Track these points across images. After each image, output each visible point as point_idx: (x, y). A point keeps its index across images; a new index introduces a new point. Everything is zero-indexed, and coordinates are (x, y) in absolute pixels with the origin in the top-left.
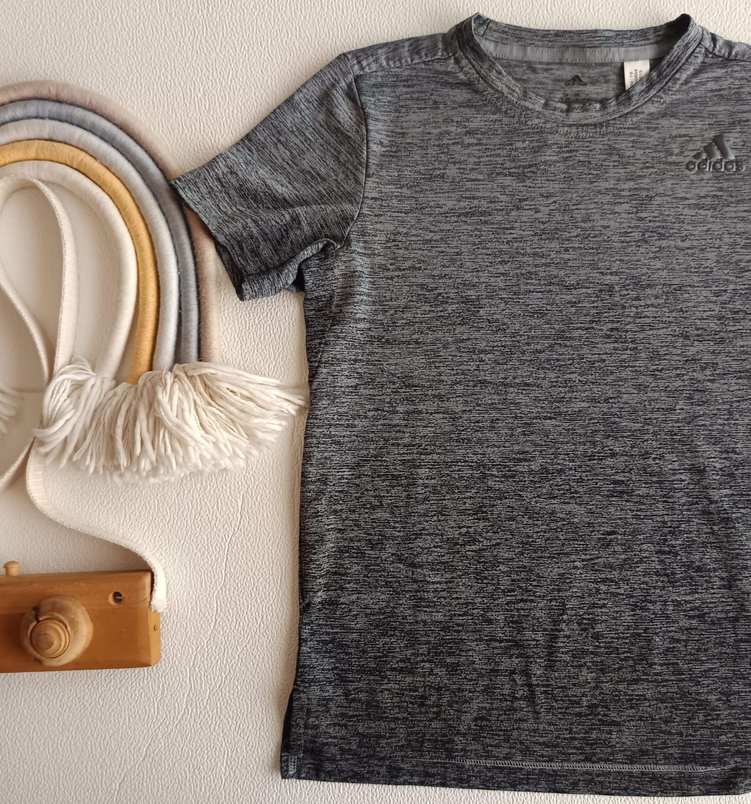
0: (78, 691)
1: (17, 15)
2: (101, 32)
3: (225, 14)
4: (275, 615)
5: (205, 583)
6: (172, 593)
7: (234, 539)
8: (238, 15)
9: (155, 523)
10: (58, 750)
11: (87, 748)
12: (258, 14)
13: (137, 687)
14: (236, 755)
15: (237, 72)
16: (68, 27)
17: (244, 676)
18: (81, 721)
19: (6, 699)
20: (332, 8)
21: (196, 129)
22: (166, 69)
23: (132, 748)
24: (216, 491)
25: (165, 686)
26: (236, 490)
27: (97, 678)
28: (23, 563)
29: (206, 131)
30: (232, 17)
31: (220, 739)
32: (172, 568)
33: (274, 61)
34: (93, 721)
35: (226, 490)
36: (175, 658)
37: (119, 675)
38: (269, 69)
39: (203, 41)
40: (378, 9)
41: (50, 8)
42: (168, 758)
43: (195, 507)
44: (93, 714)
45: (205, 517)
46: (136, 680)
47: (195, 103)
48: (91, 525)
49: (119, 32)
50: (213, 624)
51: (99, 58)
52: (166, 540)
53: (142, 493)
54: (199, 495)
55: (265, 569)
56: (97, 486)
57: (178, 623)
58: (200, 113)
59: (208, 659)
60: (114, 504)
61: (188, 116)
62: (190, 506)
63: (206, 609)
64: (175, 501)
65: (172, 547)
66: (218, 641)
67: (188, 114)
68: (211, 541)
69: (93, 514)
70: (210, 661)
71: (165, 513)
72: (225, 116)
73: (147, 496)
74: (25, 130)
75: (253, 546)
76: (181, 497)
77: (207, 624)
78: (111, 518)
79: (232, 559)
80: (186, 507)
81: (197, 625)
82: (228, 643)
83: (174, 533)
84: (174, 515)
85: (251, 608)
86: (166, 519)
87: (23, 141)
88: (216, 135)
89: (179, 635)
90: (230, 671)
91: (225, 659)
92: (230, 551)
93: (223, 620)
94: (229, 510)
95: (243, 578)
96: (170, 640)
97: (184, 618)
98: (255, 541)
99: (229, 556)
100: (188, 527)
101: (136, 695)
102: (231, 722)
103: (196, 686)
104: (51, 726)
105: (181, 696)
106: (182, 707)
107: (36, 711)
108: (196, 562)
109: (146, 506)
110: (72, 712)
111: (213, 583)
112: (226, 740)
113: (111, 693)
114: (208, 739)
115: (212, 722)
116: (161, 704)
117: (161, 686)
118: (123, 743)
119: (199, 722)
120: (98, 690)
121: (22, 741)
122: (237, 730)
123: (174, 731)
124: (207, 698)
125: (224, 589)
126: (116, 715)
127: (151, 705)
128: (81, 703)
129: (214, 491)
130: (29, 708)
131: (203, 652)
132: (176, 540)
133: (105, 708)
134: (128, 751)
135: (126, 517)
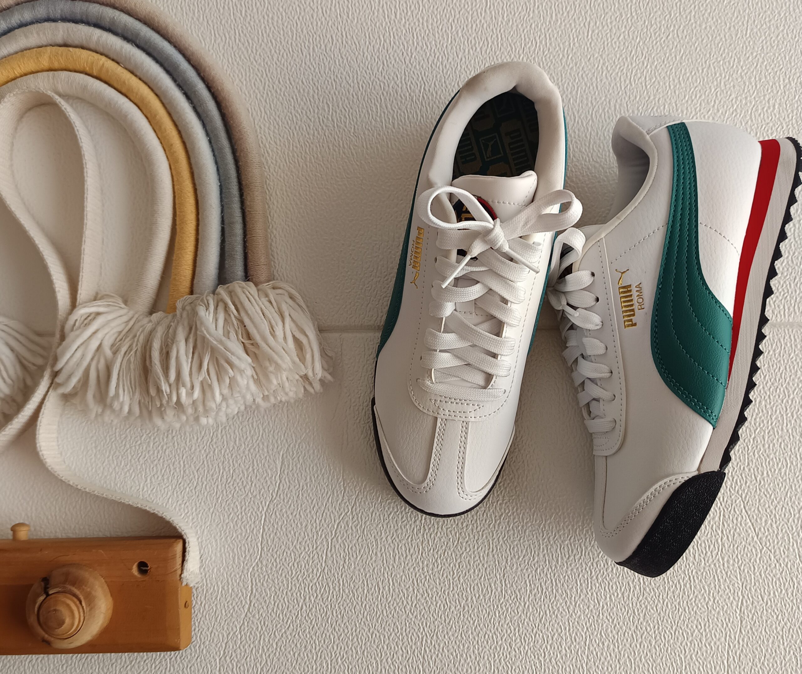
4: (320, 596)
5: (238, 558)
7: (271, 506)
9: (180, 488)
21: (230, 38)
24: (252, 450)
27: (111, 670)
29: (243, 40)
35: (263, 449)
36: (202, 646)
37: (136, 666)
43: (227, 469)
45: (238, 481)
47: (229, 8)
50: (247, 606)
52: (192, 508)
53: (165, 453)
54: (232, 455)
55: (308, 542)
56: (114, 446)
57: (207, 606)
58: (235, 20)
59: (242, 647)
60: (132, 466)
61: (221, 23)
62: (221, 468)
63: (239, 589)
64: (203, 462)
65: (200, 516)
66: (253, 626)
67: (221, 20)
68: (245, 509)
69: (108, 477)
70: (243, 650)
71: (192, 476)
72: (264, 23)
73: (171, 456)
74: (35, 35)
75: (294, 514)
76: (210, 457)
77: (240, 607)
78: (129, 482)
79: (269, 529)
80: (217, 470)
81: (228, 606)
82: (264, 629)
83: (202, 499)
84: (202, 478)
85: (291, 588)
86: (193, 484)
87: (33, 48)
88: (253, 44)
89: (208, 619)
90: (267, 661)
91: (261, 647)
92: (268, 521)
93: (259, 601)
94: (266, 472)
95: (282, 553)
96: (197, 624)
97: (214, 599)
98: (296, 509)
99: (266, 527)
100: (218, 492)
108: (228, 533)
109: (169, 467)
111: (247, 558)
125: (260, 565)
129: (249, 450)
131: (235, 639)
132: (204, 507)
135: (146, 480)
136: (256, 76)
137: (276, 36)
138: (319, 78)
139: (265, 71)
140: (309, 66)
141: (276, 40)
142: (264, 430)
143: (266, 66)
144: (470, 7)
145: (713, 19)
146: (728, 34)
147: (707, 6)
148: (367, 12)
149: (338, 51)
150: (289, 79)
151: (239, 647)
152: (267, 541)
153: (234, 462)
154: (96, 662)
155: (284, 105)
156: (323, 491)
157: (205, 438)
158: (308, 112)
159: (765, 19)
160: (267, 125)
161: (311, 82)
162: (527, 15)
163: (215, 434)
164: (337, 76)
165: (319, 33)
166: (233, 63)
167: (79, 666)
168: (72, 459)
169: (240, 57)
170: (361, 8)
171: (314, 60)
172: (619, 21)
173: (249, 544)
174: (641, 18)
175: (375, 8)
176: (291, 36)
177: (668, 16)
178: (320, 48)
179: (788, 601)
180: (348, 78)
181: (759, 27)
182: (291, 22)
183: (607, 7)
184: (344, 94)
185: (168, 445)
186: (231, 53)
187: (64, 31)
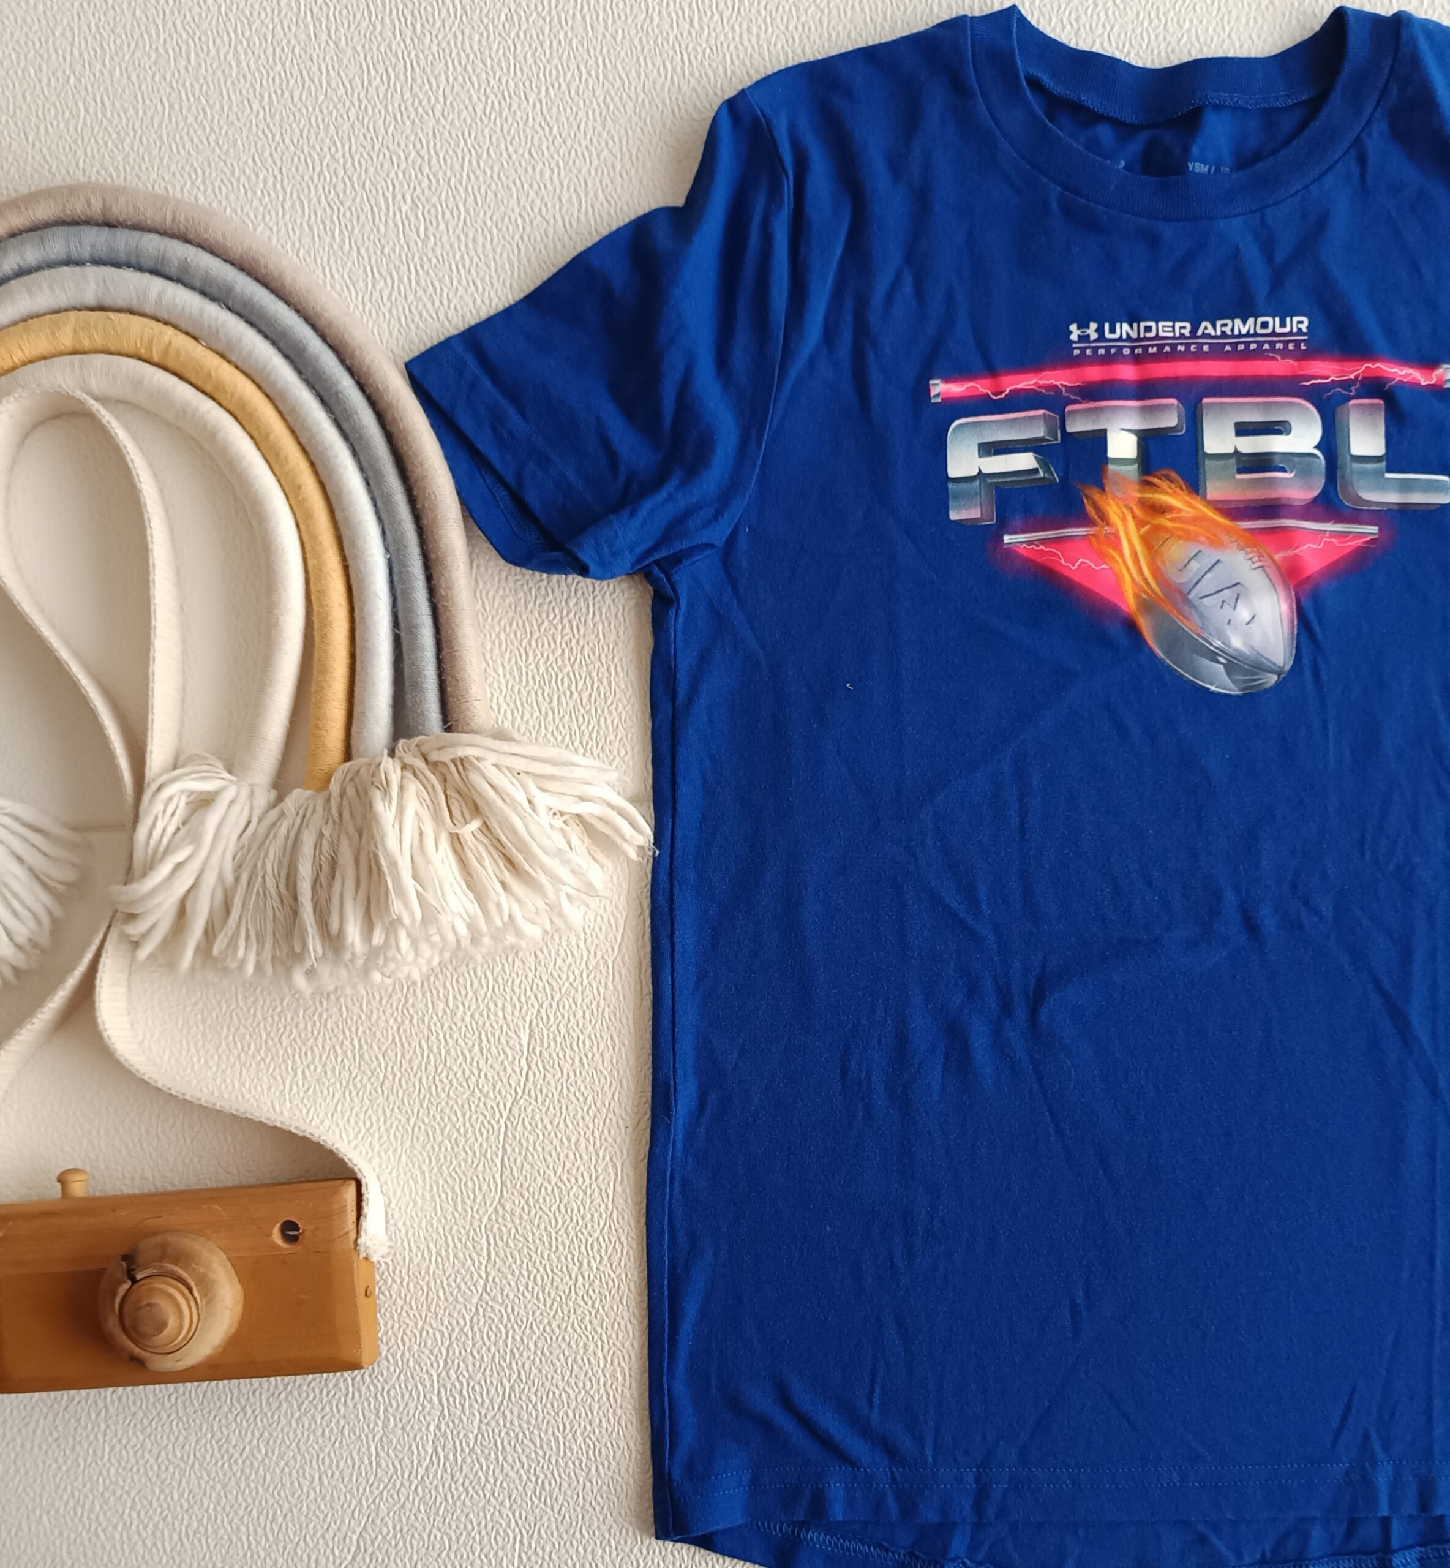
0: (215, 1428)
1: (22, 57)
2: (197, 86)
3: (450, 37)
4: (606, 1259)
5: (463, 1201)
6: (395, 1225)
7: (516, 1111)
8: (476, 38)
9: (355, 1085)
10: (182, 1545)
11: (241, 1540)
12: (518, 35)
13: (333, 1416)
14: (538, 1543)
15: (479, 157)
16: (129, 78)
18: (223, 1488)
19: (74, 1446)
20: (669, 15)
21: (400, 279)
22: (332, 156)
23: (329, 1536)
24: (477, 1016)
25: (391, 1410)
26: (517, 1013)
27: (252, 1400)
28: (94, 1173)
29: (423, 283)
30: (463, 43)
31: (505, 1512)
32: (394, 1173)
33: (555, 130)
34: (249, 1486)
35: (496, 1015)
36: (407, 1354)
37: (296, 1393)
38: (544, 147)
39: (407, 95)
40: (763, 13)
41: (90, 39)
42: (402, 1553)
43: (435, 1050)
44: (248, 1471)
45: (455, 1068)
46: (330, 1401)
47: (396, 225)
48: (226, 1096)
49: (233, 83)
50: (482, 1282)
51: (196, 140)
52: (379, 1119)
53: (325, 1026)
54: (442, 1025)
55: (582, 1168)
56: (234, 1016)
57: (411, 1284)
58: (408, 245)
59: (475, 1354)
60: (270, 1051)
61: (382, 252)
62: (425, 1047)
63: (467, 1253)
64: (394, 1038)
65: (392, 1132)
66: (493, 1316)
67: (383, 248)
68: (471, 1117)
69: (229, 1072)
70: (478, 1357)
71: (375, 1063)
72: (459, 248)
73: (336, 1031)
75: (555, 1123)
76: (405, 1031)
77: (469, 1284)
78: (265, 1079)
79: (513, 1150)
80: (418, 1051)
81: (449, 1285)
82: (512, 1320)
83: (394, 1103)
84: (392, 1067)
85: (557, 1248)
86: (378, 1077)
87: (45, 314)
88: (442, 289)
89: (414, 1307)
90: (519, 1373)
91: (508, 1351)
92: (510, 1135)
93: (502, 1273)
94: (504, 1053)
95: (537, 1189)
96: (396, 1317)
97: (423, 1272)
98: (558, 1114)
99: (507, 1146)
100: (422, 1090)
101: (332, 1430)
102: (525, 1478)
103: (452, 1409)
104: (166, 1498)
105: (423, 1430)
106: (426, 1452)
107: (135, 1470)
108: (443, 1160)
109: (335, 1051)
110: (205, 1469)
111: (478, 1201)
112: (517, 1515)
113: (282, 1430)
114: (481, 1514)
115: (487, 1480)
116: (383, 1448)
117: (381, 1412)
118: (311, 1526)
119: (461, 1480)
120: (256, 1424)
121: (110, 1529)
122: (538, 1493)
123: (411, 1498)
124: (476, 1431)
125: (501, 1212)
126: (294, 1472)
127: (363, 1450)
128: (223, 1451)
129: (472, 1016)
130: (120, 1464)
131: (463, 1338)
132: (400, 1117)
133: (271, 1459)
134: (321, 1541)
135: (296, 1075)
137: (482, 273)
141: (482, 280)
142: (496, 980)
151: (471, 1353)
152: (512, 1169)
153: (447, 1036)
154: (227, 1389)
156: (603, 1080)
157: (395, 998)
163: (411, 990)
166: (407, 326)
167: (197, 1395)
168: (163, 1043)
169: (420, 314)
173: (481, 1177)
176: (509, 272)
182: (508, 246)
185: (330, 1012)
186: (404, 308)
187: (97, 283)
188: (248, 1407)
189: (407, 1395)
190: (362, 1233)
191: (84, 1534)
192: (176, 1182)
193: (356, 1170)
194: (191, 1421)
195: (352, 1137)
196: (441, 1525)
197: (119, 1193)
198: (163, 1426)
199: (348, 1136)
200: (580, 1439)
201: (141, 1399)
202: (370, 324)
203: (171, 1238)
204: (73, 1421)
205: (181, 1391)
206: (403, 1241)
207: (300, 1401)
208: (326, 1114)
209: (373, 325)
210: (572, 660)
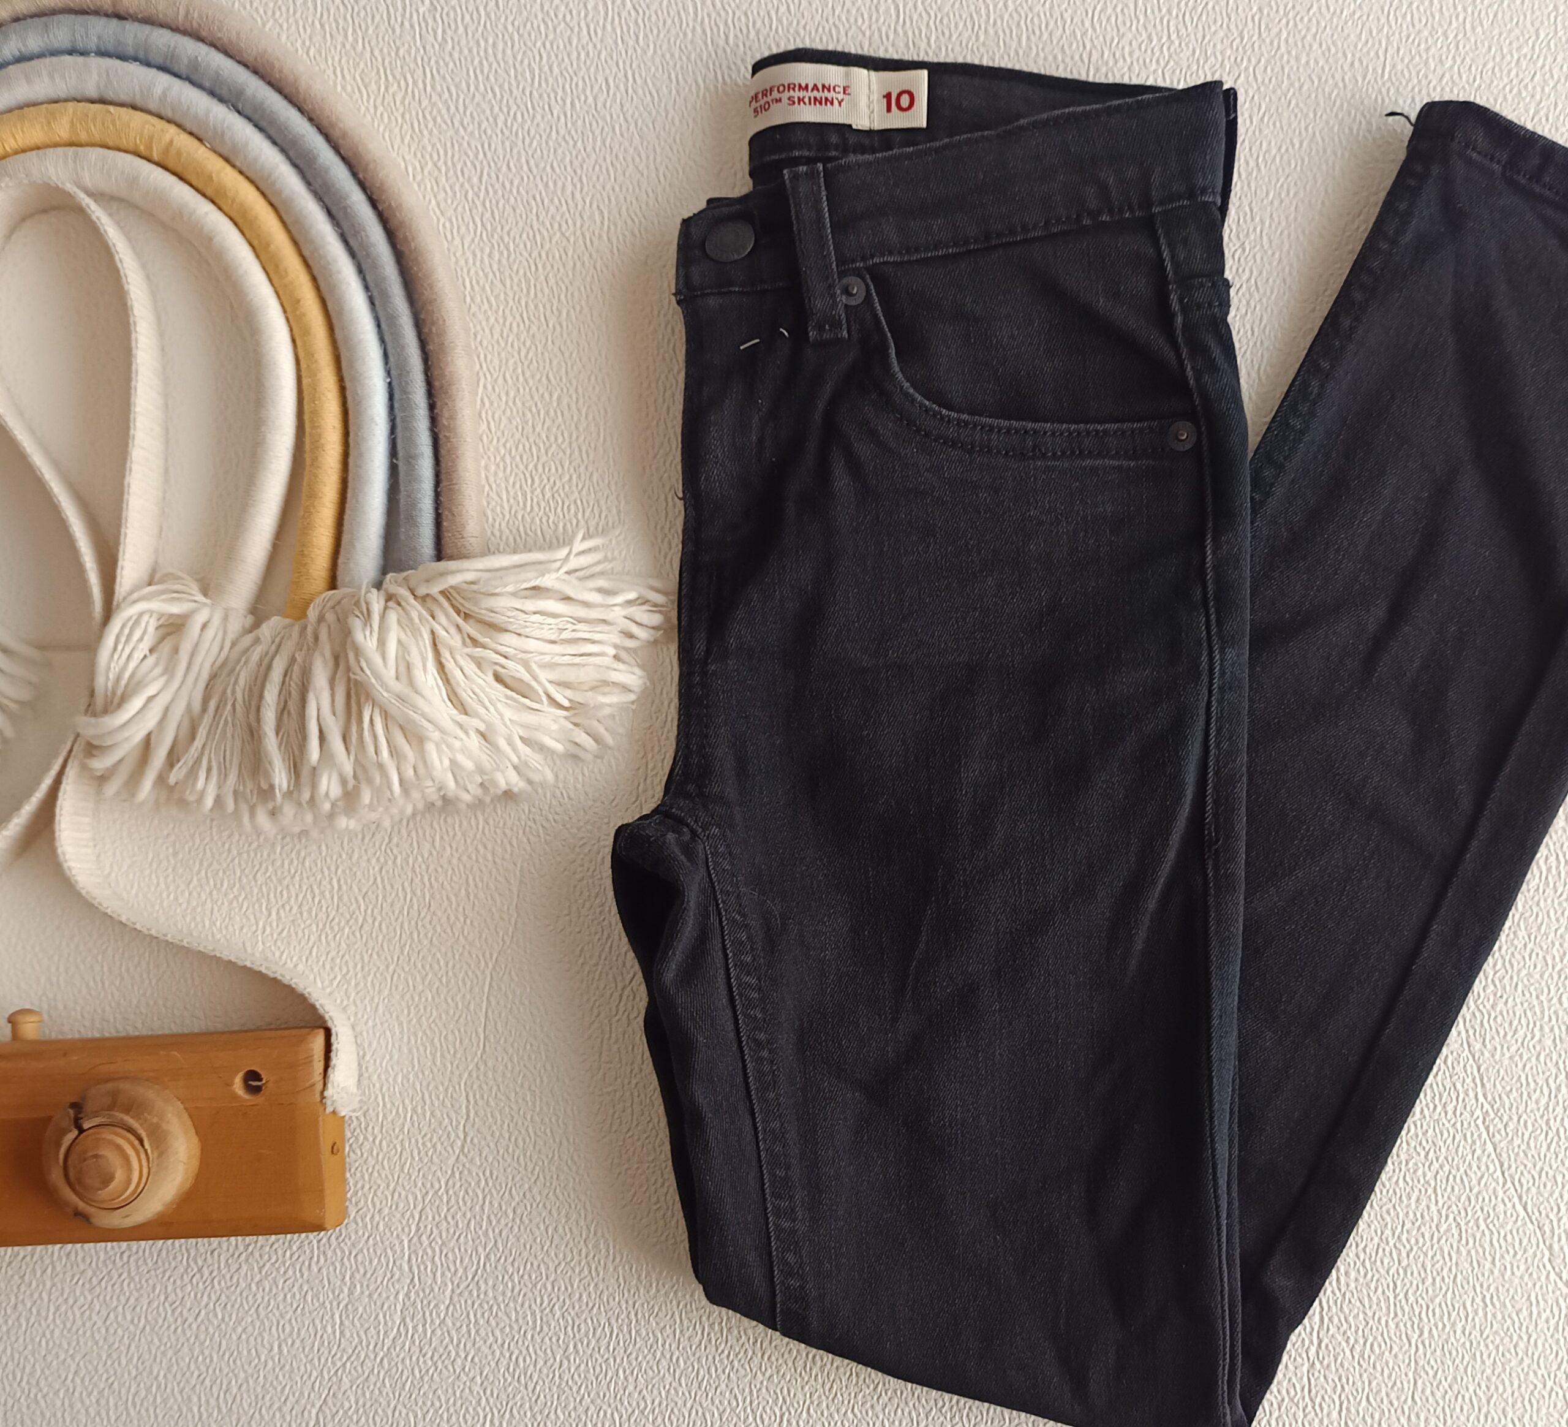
0: (170, 1289)
5: (442, 1055)
6: (369, 1079)
7: (502, 961)
9: (332, 928)
10: (128, 1414)
11: (191, 1410)
13: (296, 1280)
17: (525, 1254)
18: (176, 1354)
19: (16, 1305)
21: (415, 83)
23: (286, 1410)
24: (465, 858)
25: (358, 1277)
26: (508, 857)
27: (209, 1261)
28: (50, 1016)
29: (439, 88)
31: (476, 1389)
32: (370, 1023)
34: (202, 1353)
35: (485, 857)
36: (377, 1218)
37: (257, 1255)
43: (419, 893)
44: (202, 1337)
45: (439, 913)
46: (293, 1265)
47: (412, 26)
48: (195, 934)
50: (459, 1143)
52: (356, 966)
53: (303, 863)
54: (428, 867)
56: (208, 851)
57: (384, 1143)
58: (424, 48)
59: (449, 1218)
60: (243, 889)
61: (397, 53)
62: (408, 891)
63: (445, 1111)
64: (375, 880)
65: (370, 979)
66: (470, 1179)
67: (398, 50)
68: (454, 966)
69: (199, 909)
70: (452, 1223)
71: (354, 905)
72: (478, 53)
73: (314, 870)
74: (46, 79)
76: (388, 872)
77: (445, 1144)
78: (238, 918)
79: (498, 1003)
80: (400, 894)
81: (424, 1144)
82: (490, 1184)
83: (373, 949)
84: (373, 911)
86: (356, 920)
87: (42, 103)
88: (458, 95)
89: (387, 1167)
90: (496, 1242)
91: (485, 1219)
92: (495, 988)
93: (481, 1134)
94: (492, 899)
95: (522, 1045)
96: (367, 1178)
97: (397, 1131)
99: (492, 999)
100: (404, 935)
101: (294, 1295)
102: (498, 1353)
103: (422, 1277)
104: (113, 1363)
105: (392, 1298)
106: (394, 1322)
107: (81, 1332)
108: (422, 1010)
109: (312, 891)
110: (157, 1334)
111: (459, 1056)
112: (488, 1392)
113: (241, 1294)
114: (450, 1391)
115: (457, 1354)
116: (348, 1316)
117: (347, 1278)
118: (268, 1397)
119: (430, 1354)
120: (213, 1287)
121: (51, 1395)
122: (511, 1370)
123: (376, 1371)
124: (447, 1302)
125: (482, 1069)
126: (252, 1339)
127: (326, 1318)
128: (177, 1314)
129: (459, 859)
130: (65, 1326)
131: (437, 1203)
132: (378, 963)
133: (227, 1325)
134: (278, 1415)
135: (270, 915)
136: (464, 157)
137: (501, 80)
138: (584, 161)
139: (483, 146)
140: (564, 138)
141: (501, 87)
142: (486, 821)
143: (484, 137)
144: (867, 22)
145: (1321, 45)
146: (1349, 74)
147: (1310, 20)
148: (673, 32)
149: (619, 109)
150: (527, 162)
151: (446, 1217)
152: (496, 1024)
153: (433, 879)
154: (184, 1248)
155: (518, 212)
157: (378, 837)
158: (564, 226)
159: (1419, 45)
160: (487, 250)
161: (569, 168)
162: (974, 38)
163: (396, 829)
164: (617, 156)
165: (582, 73)
166: (421, 131)
167: (151, 1253)
168: (131, 876)
169: (435, 120)
170: (661, 24)
171: (574, 124)
172: (1146, 51)
173: (462, 1030)
174: (1187, 45)
175: (688, 24)
176: (529, 80)
177: (1238, 40)
178: (585, 102)
179: (1447, 1125)
180: (637, 159)
181: (1406, 61)
182: (529, 53)
183: (1124, 24)
184: (631, 190)
185: (309, 850)
186: (417, 113)
187: (99, 75)
188: (205, 1268)
189: (375, 1262)
190: (329, 1085)
191: (22, 1400)
192: (139, 1025)
193: (327, 1017)
194: (143, 1281)
195: (326, 983)
196: (406, 1401)
197: (77, 1036)
198: (113, 1285)
199: (322, 983)
200: (558, 1314)
201: (91, 1257)
202: (381, 129)
203: (125, 1086)
204: (16, 1277)
205: (134, 1248)
206: (376, 1097)
207: (261, 1264)
208: (300, 958)
209: (385, 130)
210: (580, 486)
